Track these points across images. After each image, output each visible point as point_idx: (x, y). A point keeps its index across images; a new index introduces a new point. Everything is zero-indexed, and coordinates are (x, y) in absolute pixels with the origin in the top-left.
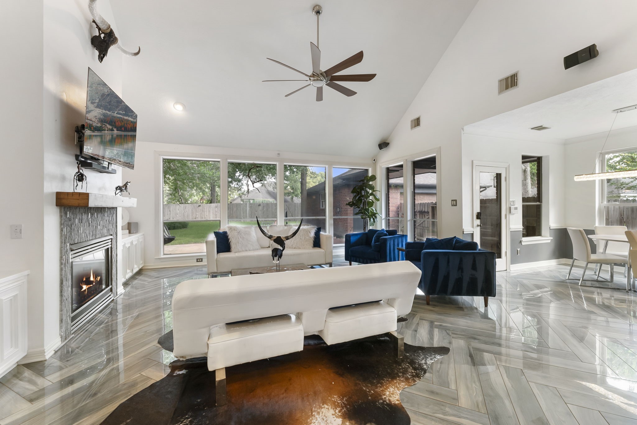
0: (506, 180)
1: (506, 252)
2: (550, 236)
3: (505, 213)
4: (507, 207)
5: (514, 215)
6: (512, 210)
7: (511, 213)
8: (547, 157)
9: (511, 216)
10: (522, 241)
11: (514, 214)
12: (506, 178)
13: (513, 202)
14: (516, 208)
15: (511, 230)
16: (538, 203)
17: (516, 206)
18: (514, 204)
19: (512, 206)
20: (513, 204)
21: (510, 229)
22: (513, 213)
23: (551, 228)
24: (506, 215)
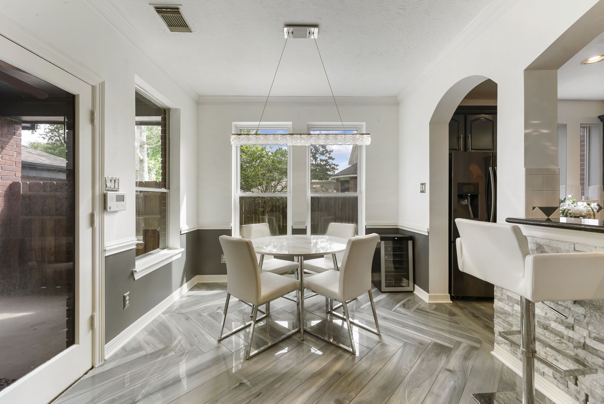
0: (92, 121)
1: (92, 318)
2: (182, 247)
3: (91, 211)
4: (97, 193)
5: (117, 215)
6: (111, 203)
7: (108, 209)
8: (177, 110)
9: (108, 218)
10: (136, 271)
11: (116, 212)
12: (92, 114)
13: (113, 181)
14: (121, 198)
15: (107, 254)
16: (163, 190)
17: (120, 192)
18: (117, 187)
19: (109, 192)
20: (113, 187)
21: (105, 250)
22: (112, 210)
23: (182, 233)
24: (92, 216)
